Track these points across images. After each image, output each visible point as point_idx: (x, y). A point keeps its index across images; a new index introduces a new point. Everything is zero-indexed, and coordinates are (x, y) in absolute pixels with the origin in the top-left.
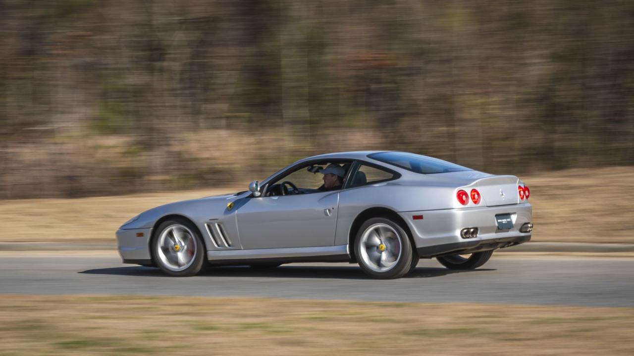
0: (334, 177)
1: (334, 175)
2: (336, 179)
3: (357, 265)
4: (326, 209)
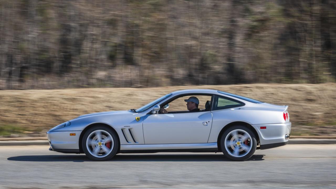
0: (193, 104)
1: (194, 103)
2: (194, 105)
3: (222, 153)
4: (204, 122)
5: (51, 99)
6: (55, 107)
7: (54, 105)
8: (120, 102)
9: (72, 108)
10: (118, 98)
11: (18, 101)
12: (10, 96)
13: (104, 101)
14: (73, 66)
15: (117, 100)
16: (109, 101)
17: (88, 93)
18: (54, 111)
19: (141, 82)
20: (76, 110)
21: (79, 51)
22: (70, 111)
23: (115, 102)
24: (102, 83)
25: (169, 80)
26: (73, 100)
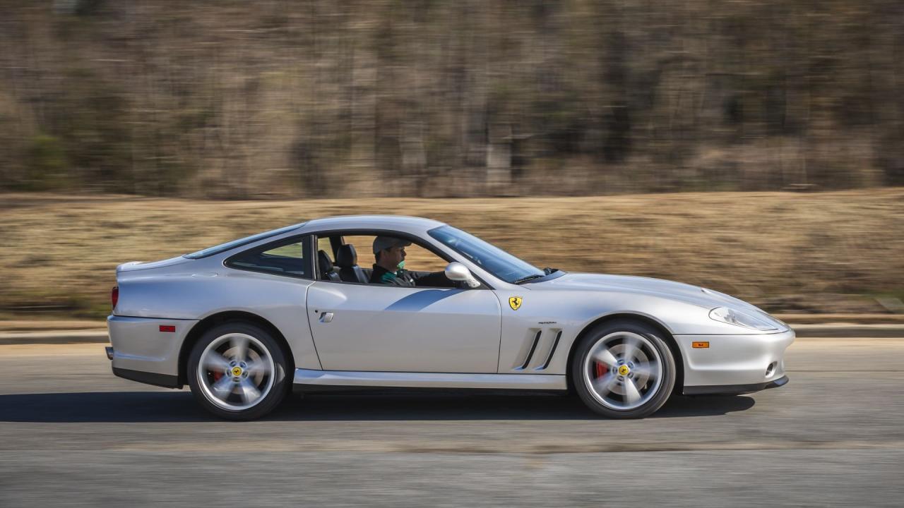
5: (577, 220)
6: (591, 241)
7: (589, 236)
8: (755, 228)
9: (632, 243)
10: (750, 216)
11: (496, 227)
12: (478, 213)
13: (714, 226)
14: (634, 137)
15: (747, 223)
16: (722, 226)
17: (675, 205)
18: (589, 250)
19: (810, 177)
20: (645, 247)
21: (651, 100)
22: (627, 251)
23: (740, 228)
24: (712, 180)
25: (881, 171)
26: (634, 222)
